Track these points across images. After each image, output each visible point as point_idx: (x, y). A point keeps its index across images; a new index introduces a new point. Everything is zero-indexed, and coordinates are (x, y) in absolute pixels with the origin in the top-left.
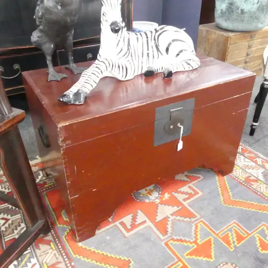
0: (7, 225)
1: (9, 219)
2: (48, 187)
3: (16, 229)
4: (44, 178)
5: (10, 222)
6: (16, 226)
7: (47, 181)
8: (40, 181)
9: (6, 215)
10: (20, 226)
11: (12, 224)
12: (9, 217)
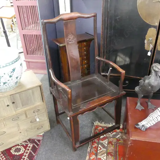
0: (100, 151)
1: (102, 149)
2: (120, 143)
3: (103, 155)
4: (120, 137)
5: (101, 150)
6: (103, 153)
7: (121, 139)
8: (118, 138)
9: (101, 146)
10: (104, 154)
11: (102, 152)
12: (102, 148)
